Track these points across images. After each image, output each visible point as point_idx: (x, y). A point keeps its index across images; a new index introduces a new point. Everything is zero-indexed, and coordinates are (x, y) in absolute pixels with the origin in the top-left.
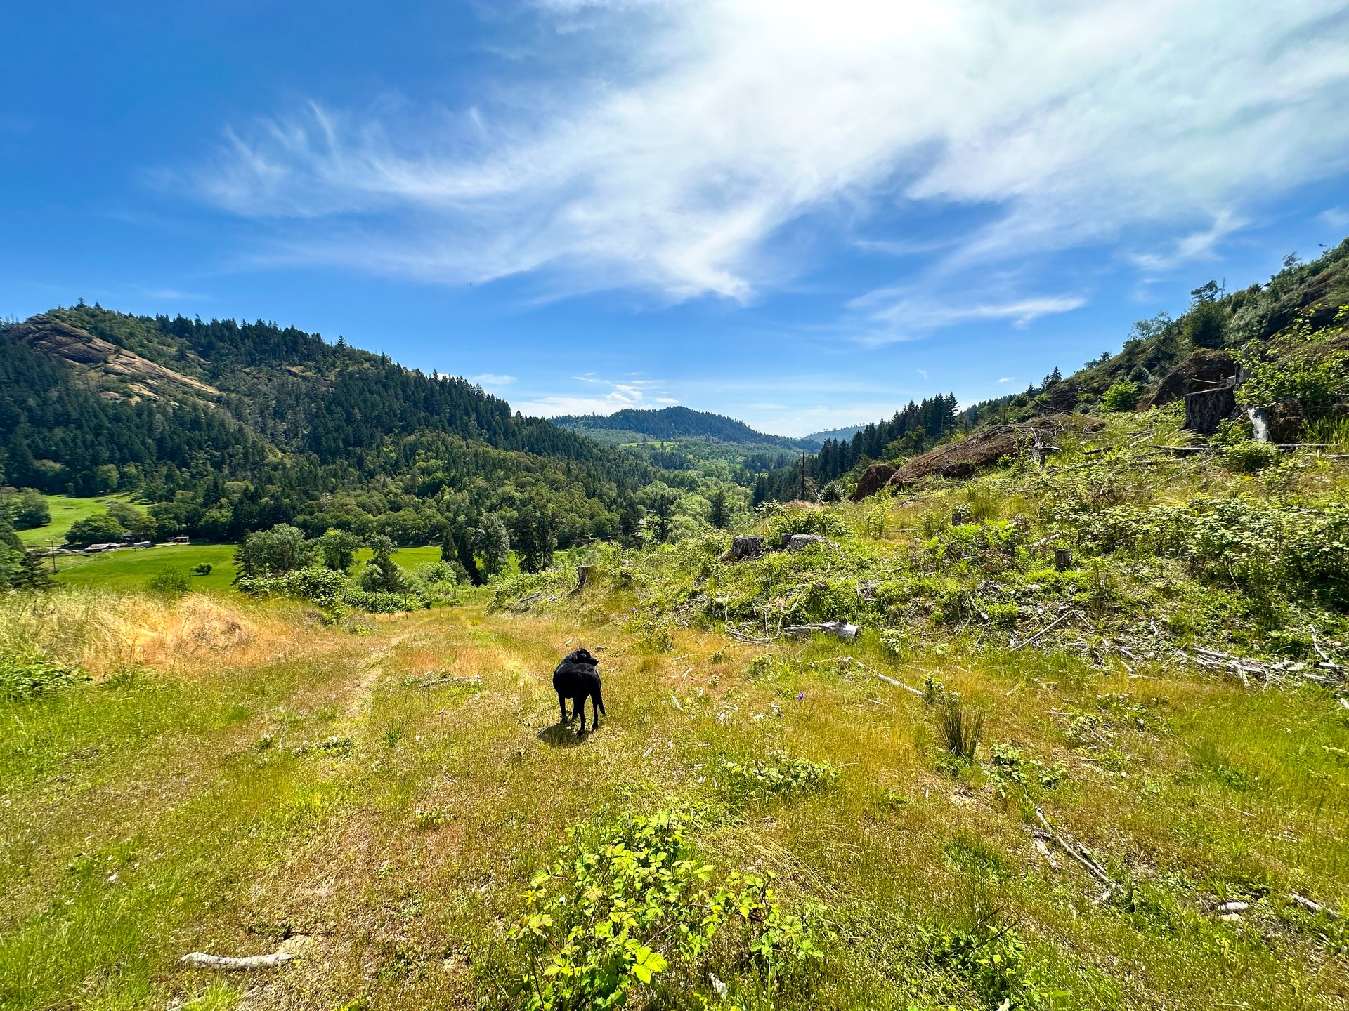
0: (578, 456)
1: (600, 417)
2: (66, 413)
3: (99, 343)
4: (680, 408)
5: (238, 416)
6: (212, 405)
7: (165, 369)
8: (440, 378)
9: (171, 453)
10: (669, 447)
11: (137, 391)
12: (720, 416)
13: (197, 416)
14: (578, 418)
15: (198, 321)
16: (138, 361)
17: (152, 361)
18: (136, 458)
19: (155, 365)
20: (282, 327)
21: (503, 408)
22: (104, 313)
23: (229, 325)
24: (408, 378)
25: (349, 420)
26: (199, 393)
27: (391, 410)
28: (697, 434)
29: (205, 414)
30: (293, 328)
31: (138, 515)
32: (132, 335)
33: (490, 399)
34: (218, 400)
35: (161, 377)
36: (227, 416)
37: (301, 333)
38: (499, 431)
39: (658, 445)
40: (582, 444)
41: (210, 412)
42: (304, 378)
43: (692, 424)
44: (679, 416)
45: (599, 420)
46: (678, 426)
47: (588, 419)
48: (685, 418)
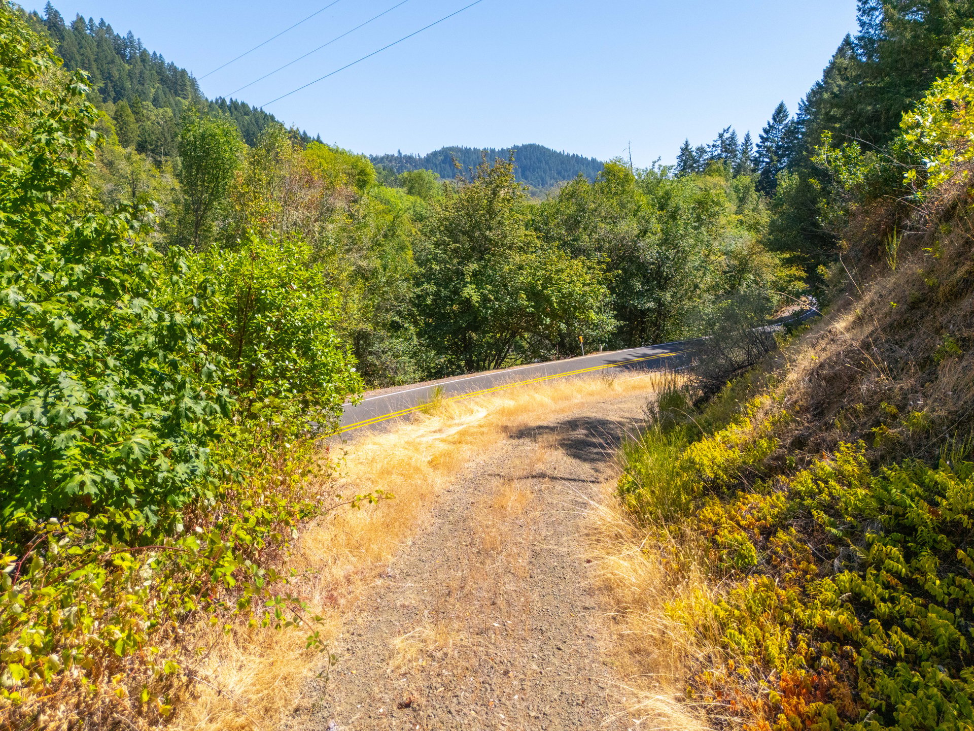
4: (533, 147)
43: (550, 170)
44: (530, 159)
45: (407, 162)
46: (527, 173)
47: (391, 161)
48: (540, 161)
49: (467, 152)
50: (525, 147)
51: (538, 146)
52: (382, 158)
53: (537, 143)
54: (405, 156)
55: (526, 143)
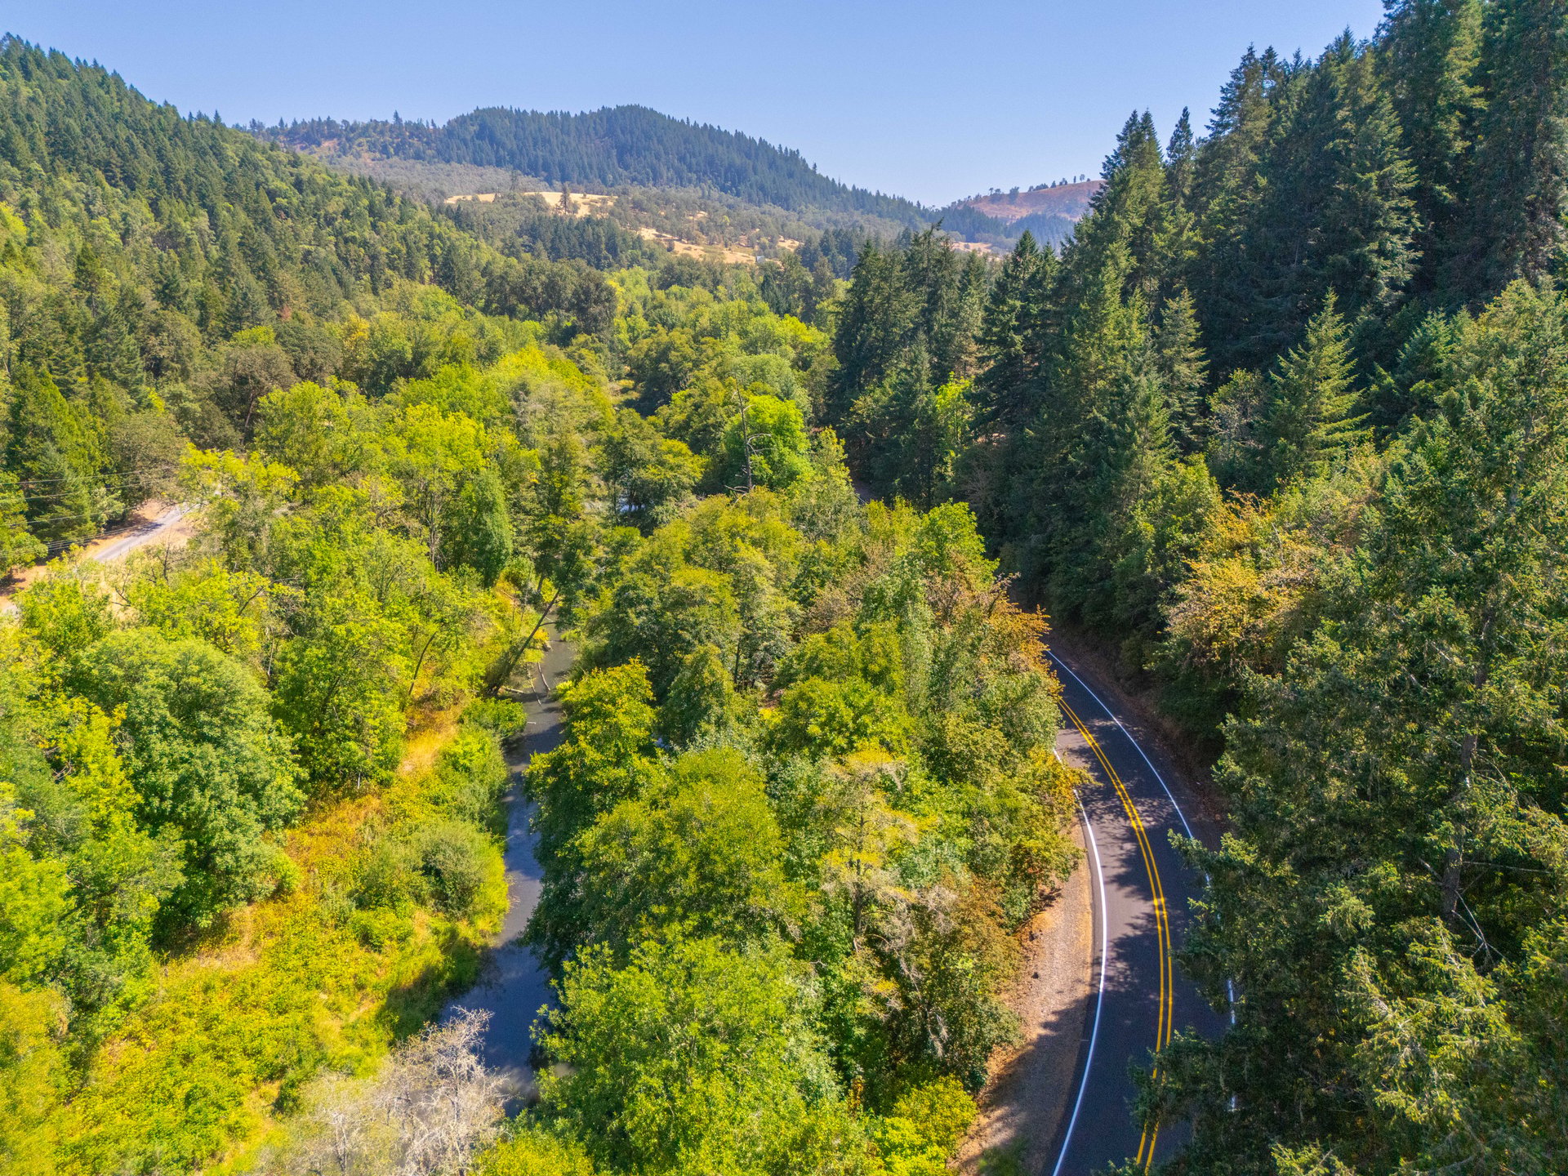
1: (417, 130)
4: (634, 111)
10: (583, 204)
12: (739, 135)
14: (353, 129)
28: (681, 181)
39: (552, 198)
43: (667, 153)
44: (632, 133)
45: (412, 135)
46: (627, 158)
47: (382, 133)
48: (648, 138)
49: (519, 117)
50: (621, 110)
51: (645, 109)
52: (366, 128)
53: (642, 105)
54: (408, 124)
55: (624, 103)
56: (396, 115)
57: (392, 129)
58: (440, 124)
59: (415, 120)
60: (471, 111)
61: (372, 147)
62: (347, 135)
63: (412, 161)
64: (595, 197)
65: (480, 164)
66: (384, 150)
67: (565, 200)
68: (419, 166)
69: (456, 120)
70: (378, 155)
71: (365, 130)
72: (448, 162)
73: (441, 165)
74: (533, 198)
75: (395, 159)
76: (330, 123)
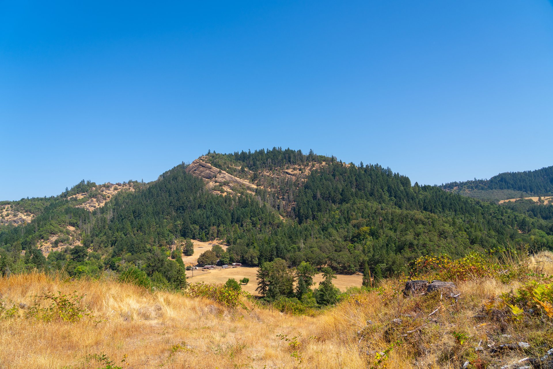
0: (464, 211)
1: (481, 182)
2: (202, 202)
3: (214, 169)
5: (264, 199)
6: (254, 193)
7: (236, 178)
8: (365, 166)
9: (237, 220)
10: (546, 200)
11: (225, 190)
13: (247, 200)
14: (463, 183)
15: (250, 152)
16: (227, 175)
17: (232, 175)
18: (224, 222)
19: (233, 177)
20: (283, 149)
21: (405, 181)
22: (217, 155)
23: (261, 152)
24: (345, 168)
25: (315, 197)
26: (249, 188)
27: (337, 188)
29: (251, 199)
30: (288, 149)
31: (223, 251)
32: (225, 163)
33: (397, 176)
34: (256, 191)
35: (234, 182)
36: (259, 199)
37: (292, 151)
38: (403, 197)
39: (535, 199)
40: (466, 203)
41: (252, 197)
42: (293, 175)
56: (475, 179)
57: (474, 182)
58: (488, 179)
59: (480, 179)
60: (497, 174)
61: (468, 188)
62: (461, 185)
63: (481, 190)
64: (548, 197)
65: (502, 189)
66: (472, 188)
67: (540, 199)
68: (483, 192)
69: (493, 178)
70: (470, 190)
71: (466, 184)
72: (492, 189)
73: (490, 190)
74: (528, 200)
75: (475, 190)
76: (455, 183)
